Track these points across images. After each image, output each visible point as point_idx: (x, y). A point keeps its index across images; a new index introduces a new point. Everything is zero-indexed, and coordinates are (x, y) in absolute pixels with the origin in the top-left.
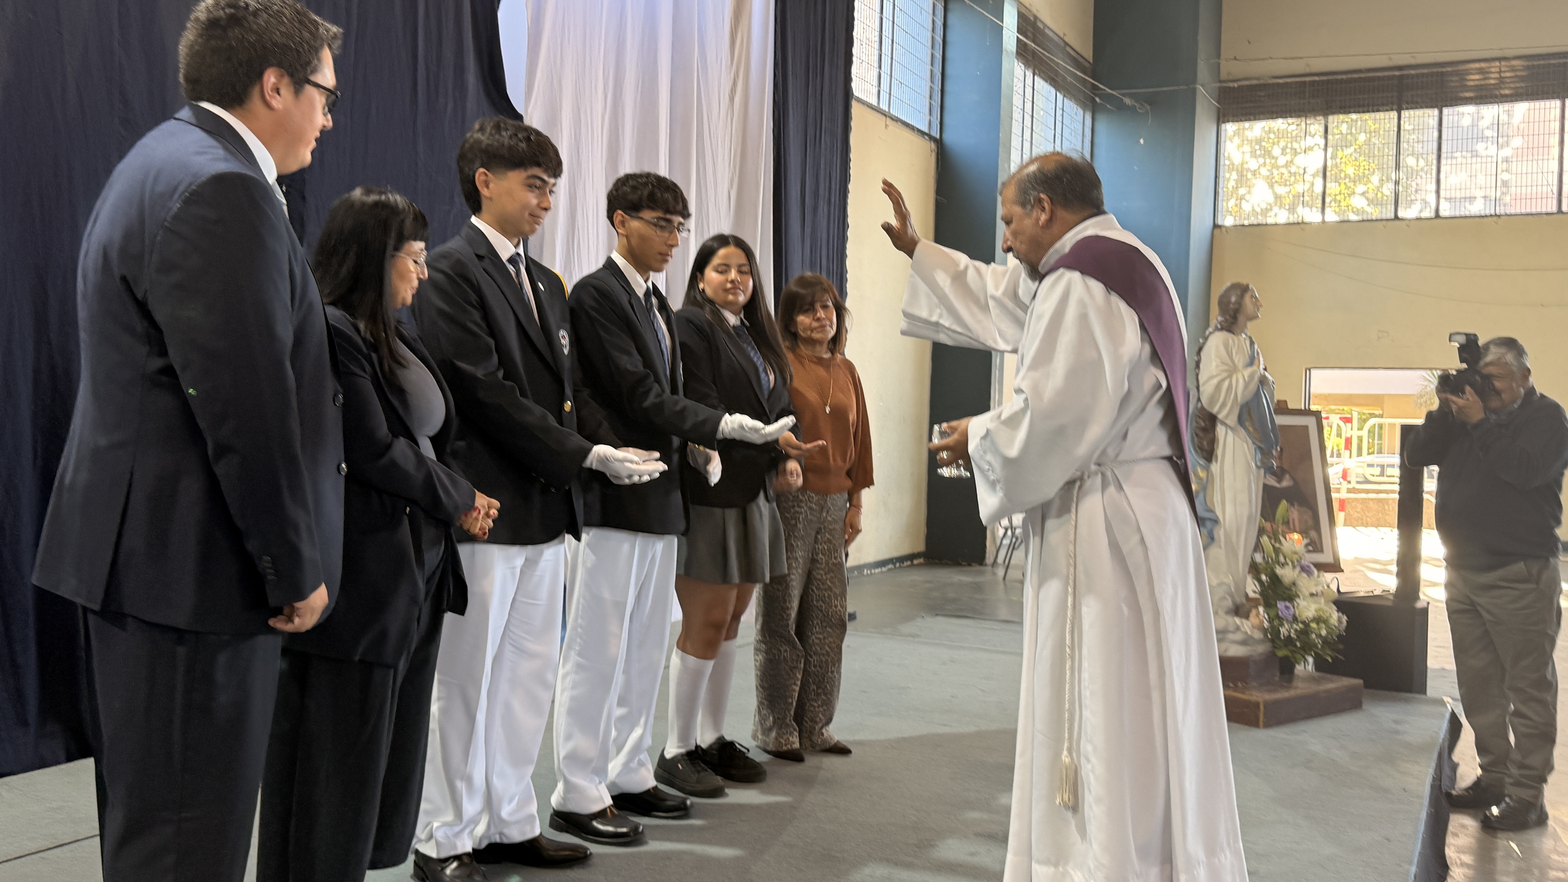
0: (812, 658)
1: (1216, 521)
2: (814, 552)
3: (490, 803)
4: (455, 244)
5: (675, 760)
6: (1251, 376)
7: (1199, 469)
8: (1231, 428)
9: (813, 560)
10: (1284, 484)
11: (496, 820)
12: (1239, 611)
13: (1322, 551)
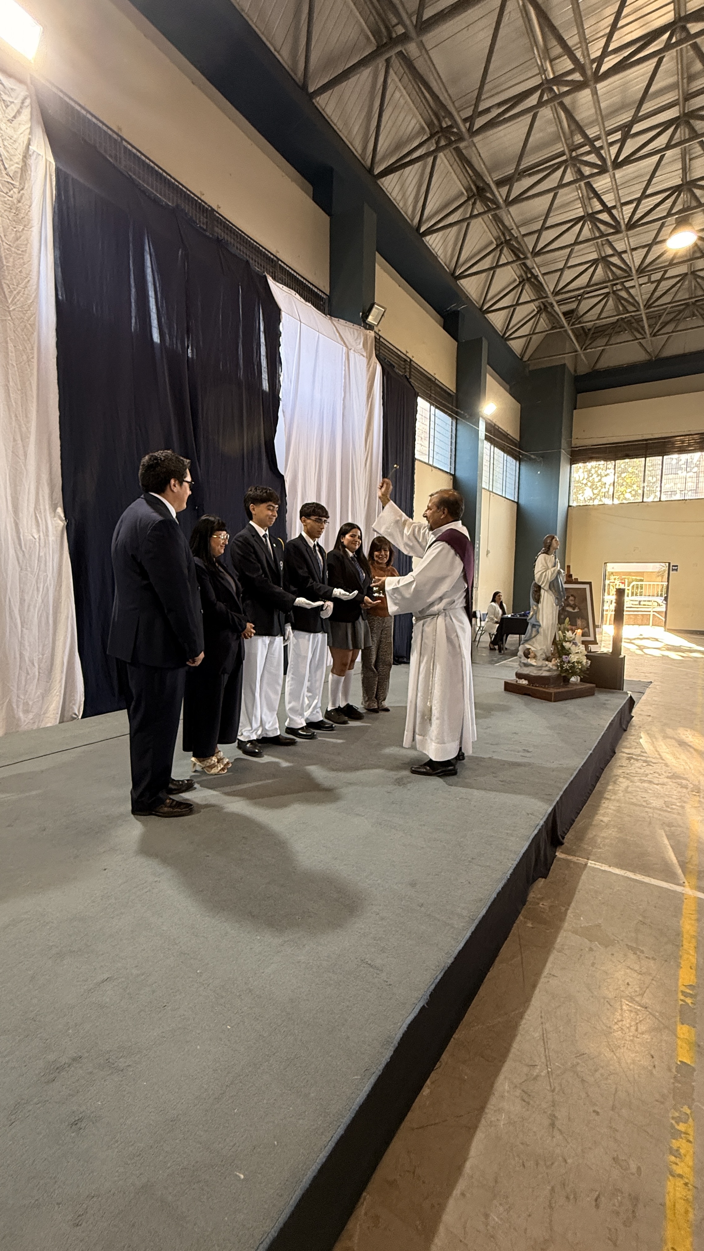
0: (380, 676)
1: (540, 626)
2: (381, 638)
3: (262, 724)
4: (243, 532)
5: (331, 711)
6: (554, 571)
7: (534, 606)
8: (547, 591)
9: (381, 641)
10: (576, 610)
11: (264, 729)
12: (548, 659)
13: (589, 636)
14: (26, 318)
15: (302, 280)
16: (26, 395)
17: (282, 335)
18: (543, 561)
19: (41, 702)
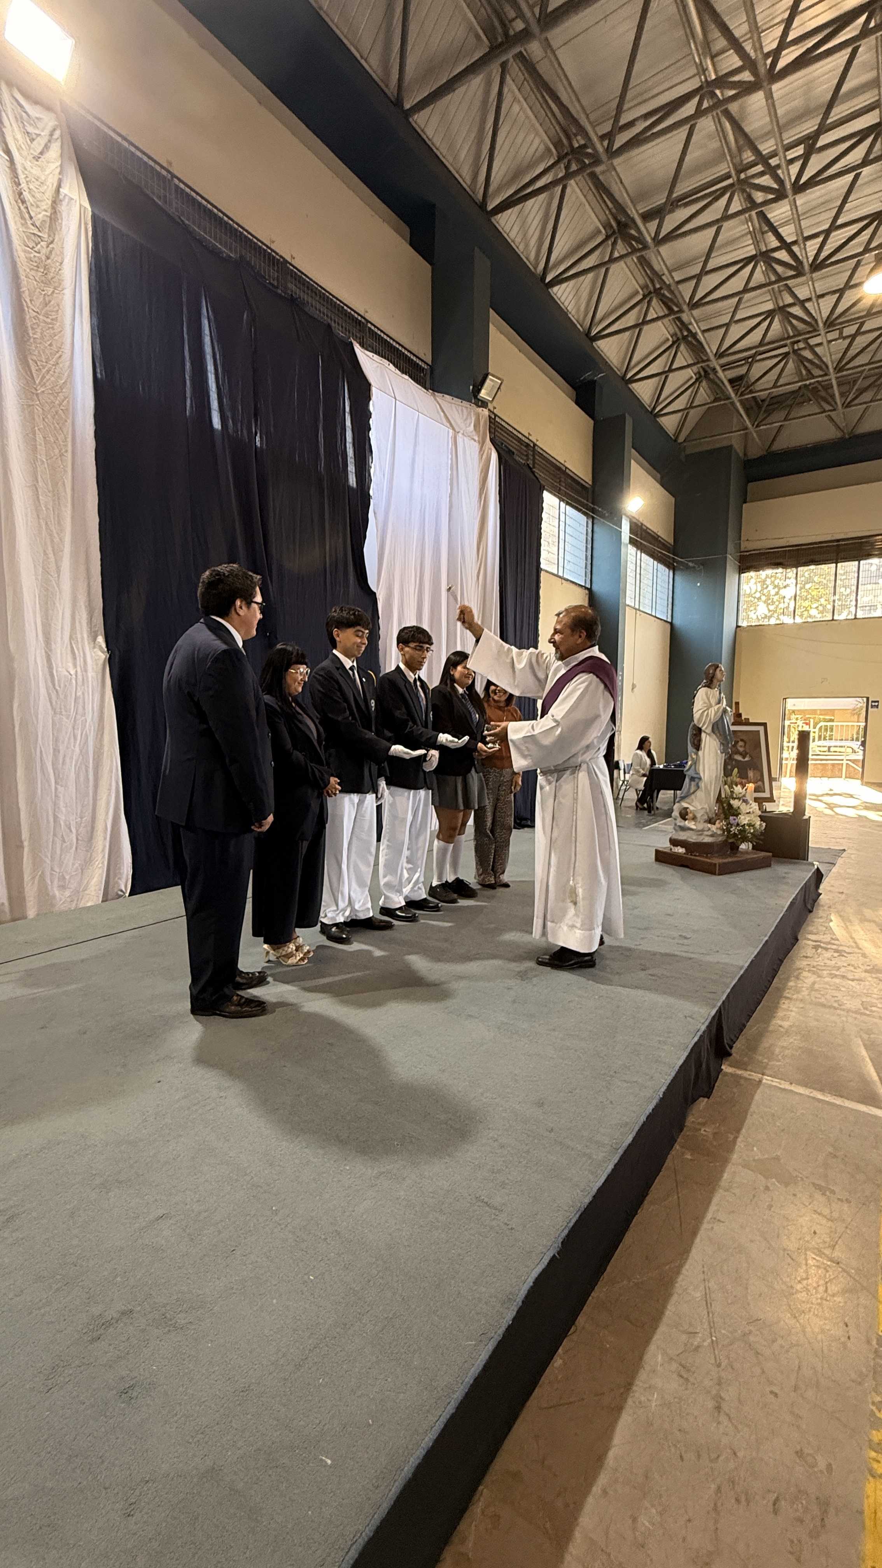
1: (700, 779)
2: (498, 795)
3: (350, 903)
4: (325, 663)
5: (436, 887)
6: (718, 709)
7: (692, 754)
8: (709, 734)
9: (498, 799)
10: (747, 759)
11: (353, 910)
12: (711, 821)
13: (764, 792)
14: (57, 402)
15: (397, 346)
16: (59, 498)
17: (373, 416)
18: (705, 697)
19: (80, 875)
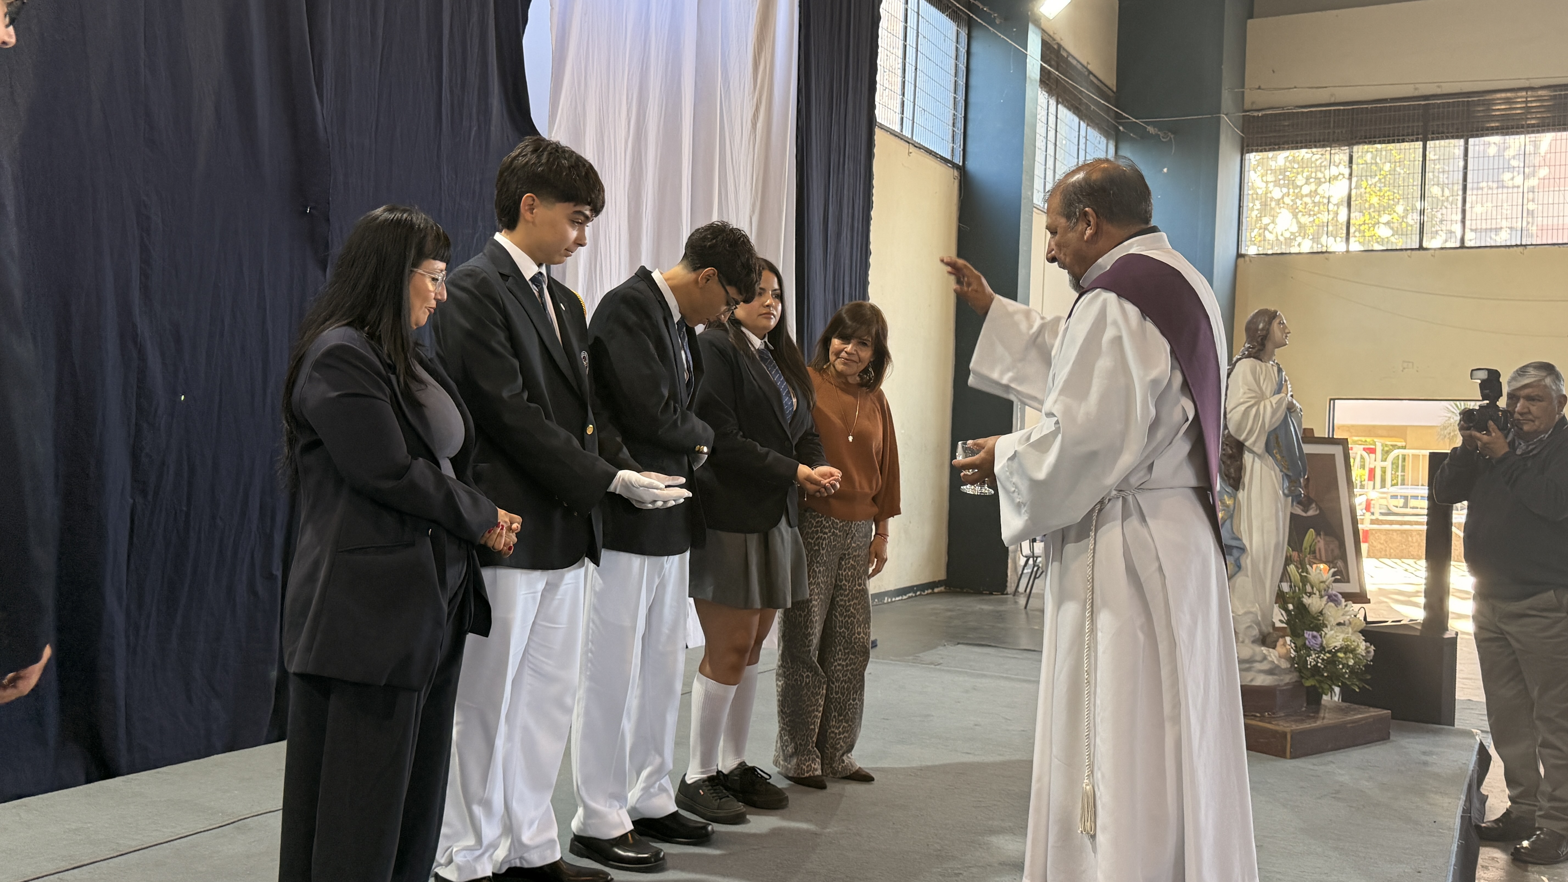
0: (833, 683)
1: (1243, 549)
2: (838, 578)
3: (510, 827)
5: (697, 785)
6: (1279, 403)
7: (1226, 497)
8: (1259, 456)
9: (836, 587)
10: (1311, 513)
11: (517, 844)
12: (1265, 640)
13: (1348, 581)
18: (1250, 378)
